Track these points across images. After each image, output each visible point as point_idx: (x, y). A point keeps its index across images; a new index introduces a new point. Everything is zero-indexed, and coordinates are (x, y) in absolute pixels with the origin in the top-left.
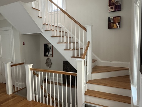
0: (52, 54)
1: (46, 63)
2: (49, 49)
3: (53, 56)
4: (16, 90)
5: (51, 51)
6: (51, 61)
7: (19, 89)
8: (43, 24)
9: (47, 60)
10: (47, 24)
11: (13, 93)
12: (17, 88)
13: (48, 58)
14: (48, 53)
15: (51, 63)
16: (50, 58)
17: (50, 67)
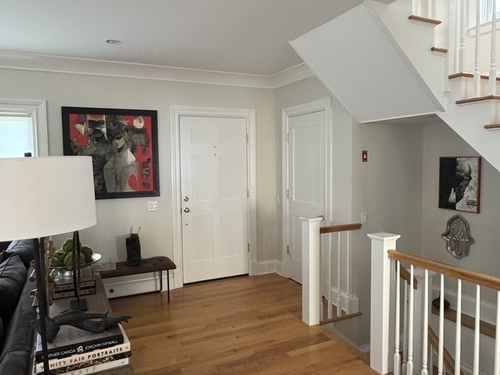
0: (475, 199)
1: (446, 235)
2: (462, 179)
3: (478, 211)
4: (330, 317)
5: (471, 188)
6: (468, 229)
7: (339, 315)
8: (450, 77)
9: (451, 222)
10: (471, 76)
11: (321, 323)
12: (334, 308)
13: (457, 217)
14: (459, 198)
15: (470, 238)
16: (464, 215)
17: (460, 255)
